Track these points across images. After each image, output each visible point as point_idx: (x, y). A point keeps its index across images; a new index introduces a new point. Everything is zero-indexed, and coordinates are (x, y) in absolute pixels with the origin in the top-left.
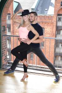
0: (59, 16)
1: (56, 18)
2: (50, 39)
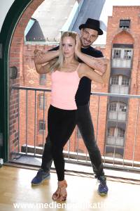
0: (117, 49)
1: (110, 51)
2: (99, 95)
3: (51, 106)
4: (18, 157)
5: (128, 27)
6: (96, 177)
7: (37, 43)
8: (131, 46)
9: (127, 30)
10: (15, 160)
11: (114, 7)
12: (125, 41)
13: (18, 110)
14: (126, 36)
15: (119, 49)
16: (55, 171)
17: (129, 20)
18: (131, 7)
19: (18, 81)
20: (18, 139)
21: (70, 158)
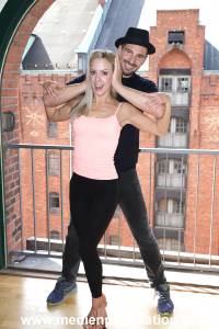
0: (165, 77)
1: (155, 80)
3: (74, 174)
4: (21, 258)
5: (181, 42)
6: (152, 286)
7: (41, 72)
8: (188, 72)
9: (181, 46)
10: (17, 265)
11: (158, 12)
12: (178, 63)
13: (18, 182)
14: (179, 56)
15: (169, 77)
16: (86, 279)
17: (183, 32)
18: (184, 11)
19: (17, 135)
20: (20, 228)
21: (108, 255)
